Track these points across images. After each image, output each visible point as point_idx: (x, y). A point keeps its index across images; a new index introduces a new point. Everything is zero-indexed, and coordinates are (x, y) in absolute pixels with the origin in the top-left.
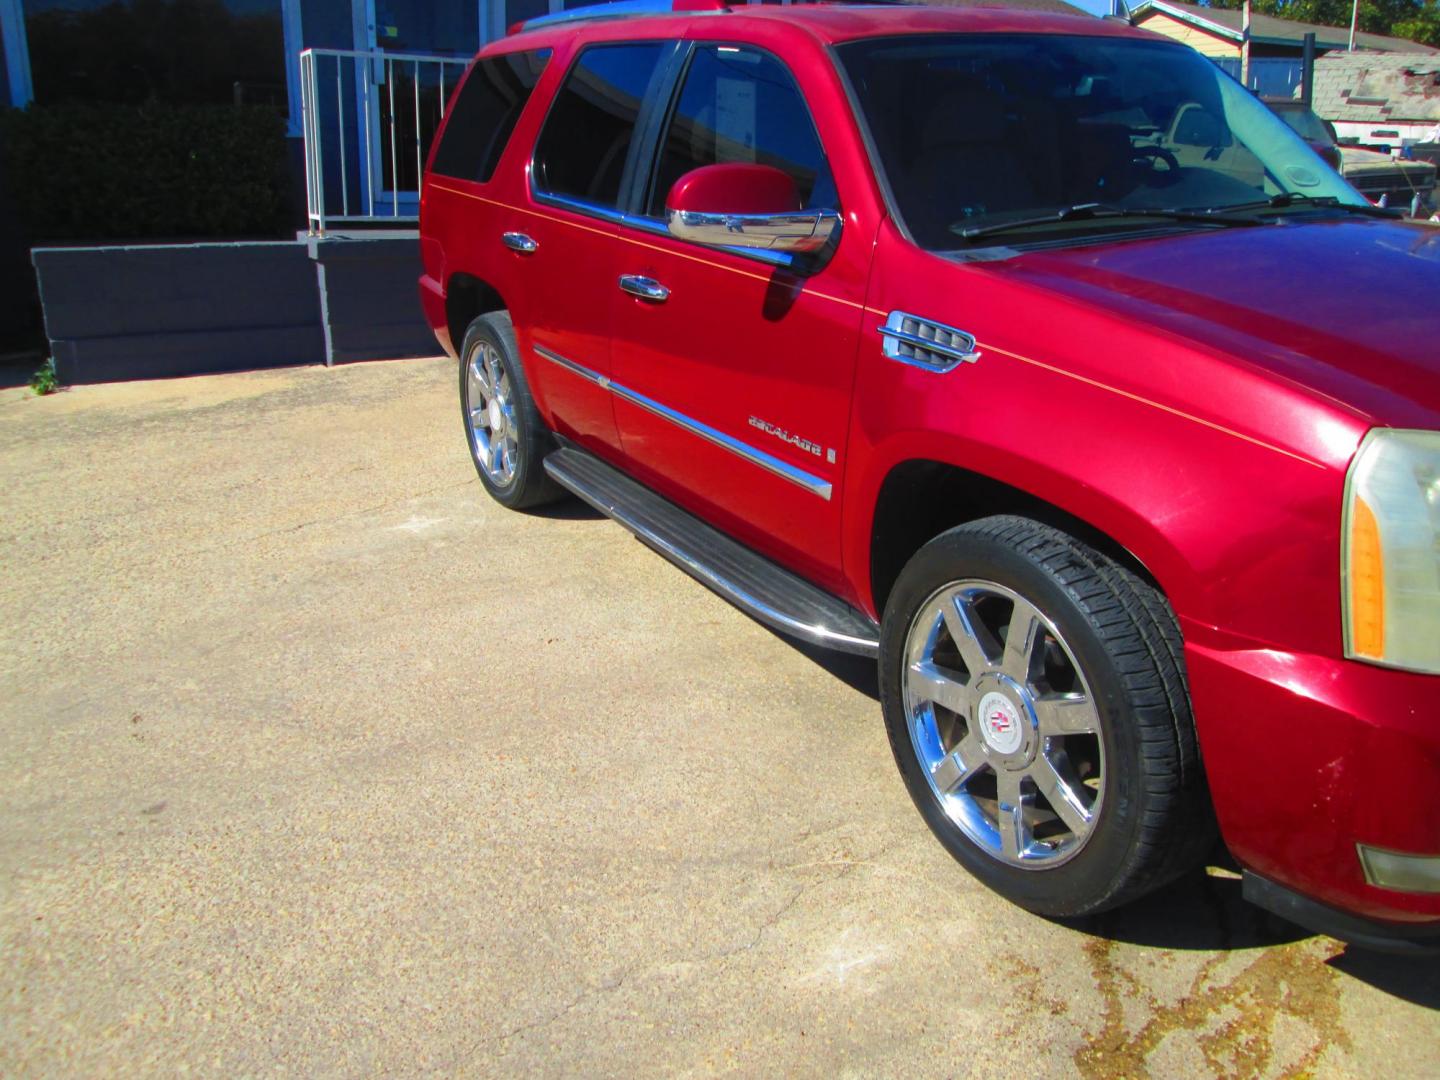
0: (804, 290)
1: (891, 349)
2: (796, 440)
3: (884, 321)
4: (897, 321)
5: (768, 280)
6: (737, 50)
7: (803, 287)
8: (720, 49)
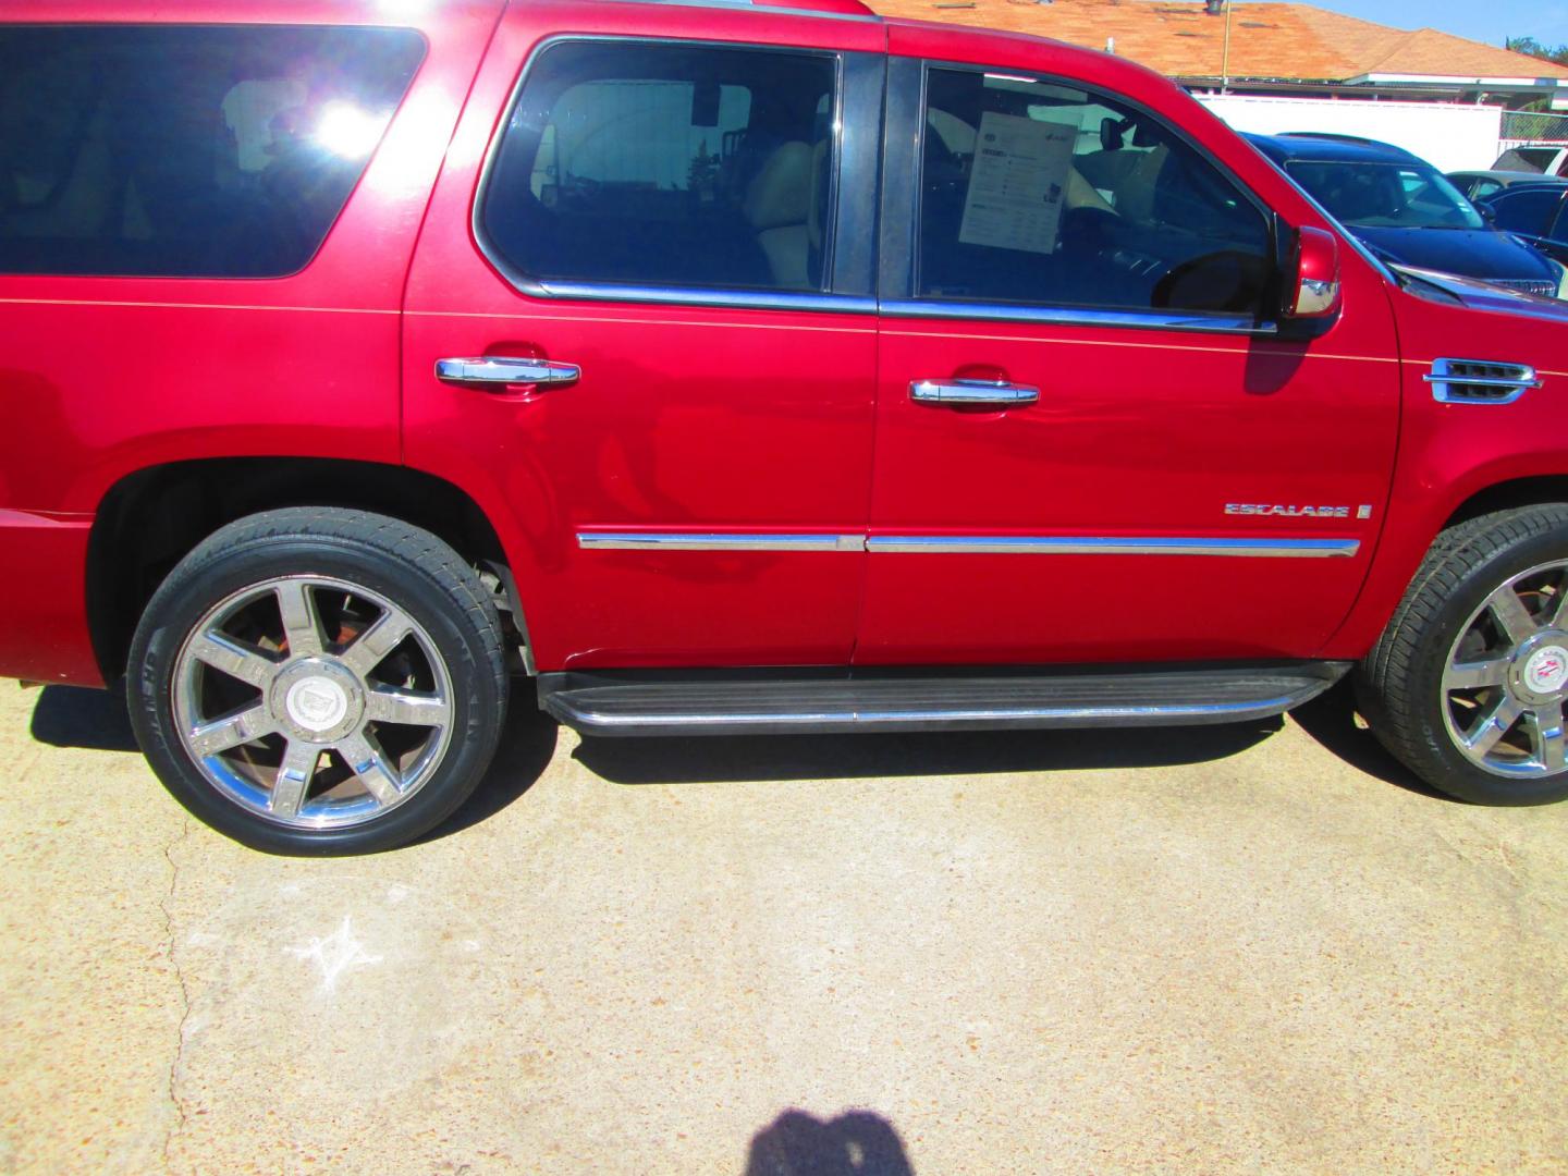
0: (1307, 355)
1: (1440, 394)
2: (1307, 510)
3: (1428, 370)
4: (1439, 366)
5: (1246, 351)
6: (1032, 81)
7: (1306, 352)
8: (986, 75)
